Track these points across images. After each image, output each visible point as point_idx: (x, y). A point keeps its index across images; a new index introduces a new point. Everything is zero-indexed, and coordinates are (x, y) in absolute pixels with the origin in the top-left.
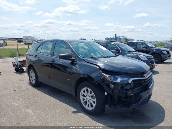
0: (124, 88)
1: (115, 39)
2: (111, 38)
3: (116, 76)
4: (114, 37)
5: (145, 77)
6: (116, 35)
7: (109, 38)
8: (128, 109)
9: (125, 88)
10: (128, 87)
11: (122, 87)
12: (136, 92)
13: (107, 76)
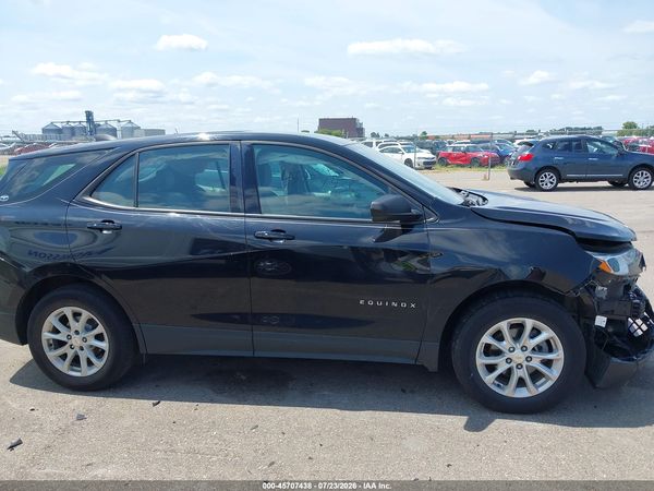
1: (91, 131)
2: (72, 128)
4: (85, 124)
6: (89, 115)
7: (60, 126)
13: (606, 261)
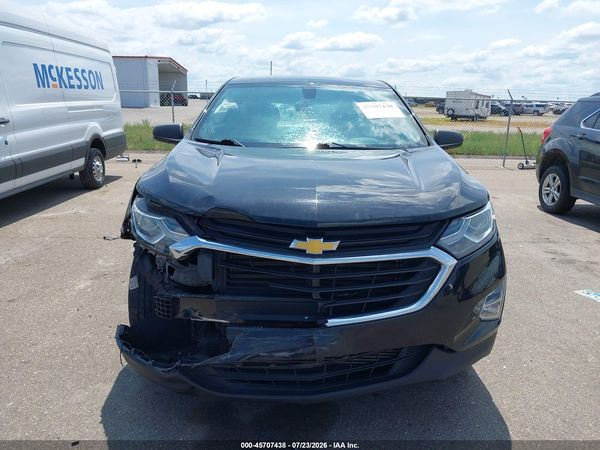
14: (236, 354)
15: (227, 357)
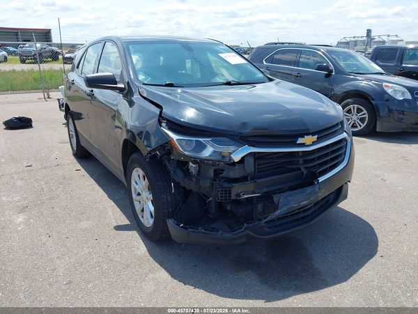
0: (221, 175)
1: (368, 43)
2: (356, 41)
3: (201, 139)
4: (365, 38)
5: (303, 145)
6: (369, 31)
7: (349, 40)
8: (228, 235)
9: (224, 174)
10: (236, 173)
11: (217, 173)
12: (265, 190)
13: (175, 139)
14: (282, 210)
15: (278, 212)
